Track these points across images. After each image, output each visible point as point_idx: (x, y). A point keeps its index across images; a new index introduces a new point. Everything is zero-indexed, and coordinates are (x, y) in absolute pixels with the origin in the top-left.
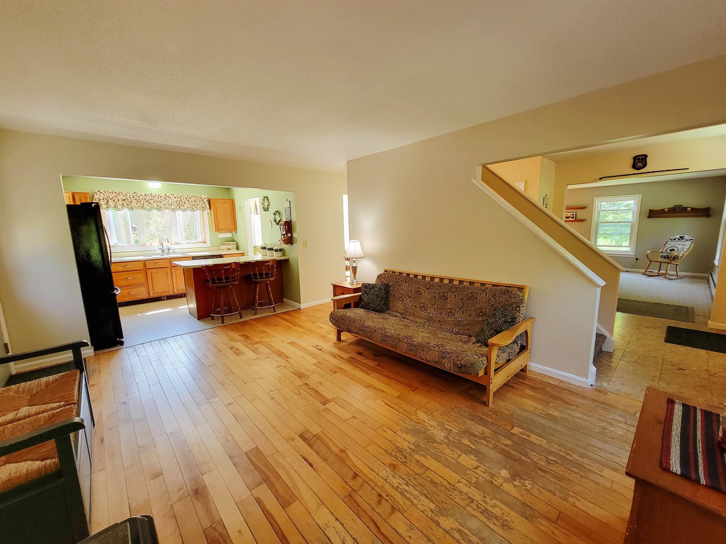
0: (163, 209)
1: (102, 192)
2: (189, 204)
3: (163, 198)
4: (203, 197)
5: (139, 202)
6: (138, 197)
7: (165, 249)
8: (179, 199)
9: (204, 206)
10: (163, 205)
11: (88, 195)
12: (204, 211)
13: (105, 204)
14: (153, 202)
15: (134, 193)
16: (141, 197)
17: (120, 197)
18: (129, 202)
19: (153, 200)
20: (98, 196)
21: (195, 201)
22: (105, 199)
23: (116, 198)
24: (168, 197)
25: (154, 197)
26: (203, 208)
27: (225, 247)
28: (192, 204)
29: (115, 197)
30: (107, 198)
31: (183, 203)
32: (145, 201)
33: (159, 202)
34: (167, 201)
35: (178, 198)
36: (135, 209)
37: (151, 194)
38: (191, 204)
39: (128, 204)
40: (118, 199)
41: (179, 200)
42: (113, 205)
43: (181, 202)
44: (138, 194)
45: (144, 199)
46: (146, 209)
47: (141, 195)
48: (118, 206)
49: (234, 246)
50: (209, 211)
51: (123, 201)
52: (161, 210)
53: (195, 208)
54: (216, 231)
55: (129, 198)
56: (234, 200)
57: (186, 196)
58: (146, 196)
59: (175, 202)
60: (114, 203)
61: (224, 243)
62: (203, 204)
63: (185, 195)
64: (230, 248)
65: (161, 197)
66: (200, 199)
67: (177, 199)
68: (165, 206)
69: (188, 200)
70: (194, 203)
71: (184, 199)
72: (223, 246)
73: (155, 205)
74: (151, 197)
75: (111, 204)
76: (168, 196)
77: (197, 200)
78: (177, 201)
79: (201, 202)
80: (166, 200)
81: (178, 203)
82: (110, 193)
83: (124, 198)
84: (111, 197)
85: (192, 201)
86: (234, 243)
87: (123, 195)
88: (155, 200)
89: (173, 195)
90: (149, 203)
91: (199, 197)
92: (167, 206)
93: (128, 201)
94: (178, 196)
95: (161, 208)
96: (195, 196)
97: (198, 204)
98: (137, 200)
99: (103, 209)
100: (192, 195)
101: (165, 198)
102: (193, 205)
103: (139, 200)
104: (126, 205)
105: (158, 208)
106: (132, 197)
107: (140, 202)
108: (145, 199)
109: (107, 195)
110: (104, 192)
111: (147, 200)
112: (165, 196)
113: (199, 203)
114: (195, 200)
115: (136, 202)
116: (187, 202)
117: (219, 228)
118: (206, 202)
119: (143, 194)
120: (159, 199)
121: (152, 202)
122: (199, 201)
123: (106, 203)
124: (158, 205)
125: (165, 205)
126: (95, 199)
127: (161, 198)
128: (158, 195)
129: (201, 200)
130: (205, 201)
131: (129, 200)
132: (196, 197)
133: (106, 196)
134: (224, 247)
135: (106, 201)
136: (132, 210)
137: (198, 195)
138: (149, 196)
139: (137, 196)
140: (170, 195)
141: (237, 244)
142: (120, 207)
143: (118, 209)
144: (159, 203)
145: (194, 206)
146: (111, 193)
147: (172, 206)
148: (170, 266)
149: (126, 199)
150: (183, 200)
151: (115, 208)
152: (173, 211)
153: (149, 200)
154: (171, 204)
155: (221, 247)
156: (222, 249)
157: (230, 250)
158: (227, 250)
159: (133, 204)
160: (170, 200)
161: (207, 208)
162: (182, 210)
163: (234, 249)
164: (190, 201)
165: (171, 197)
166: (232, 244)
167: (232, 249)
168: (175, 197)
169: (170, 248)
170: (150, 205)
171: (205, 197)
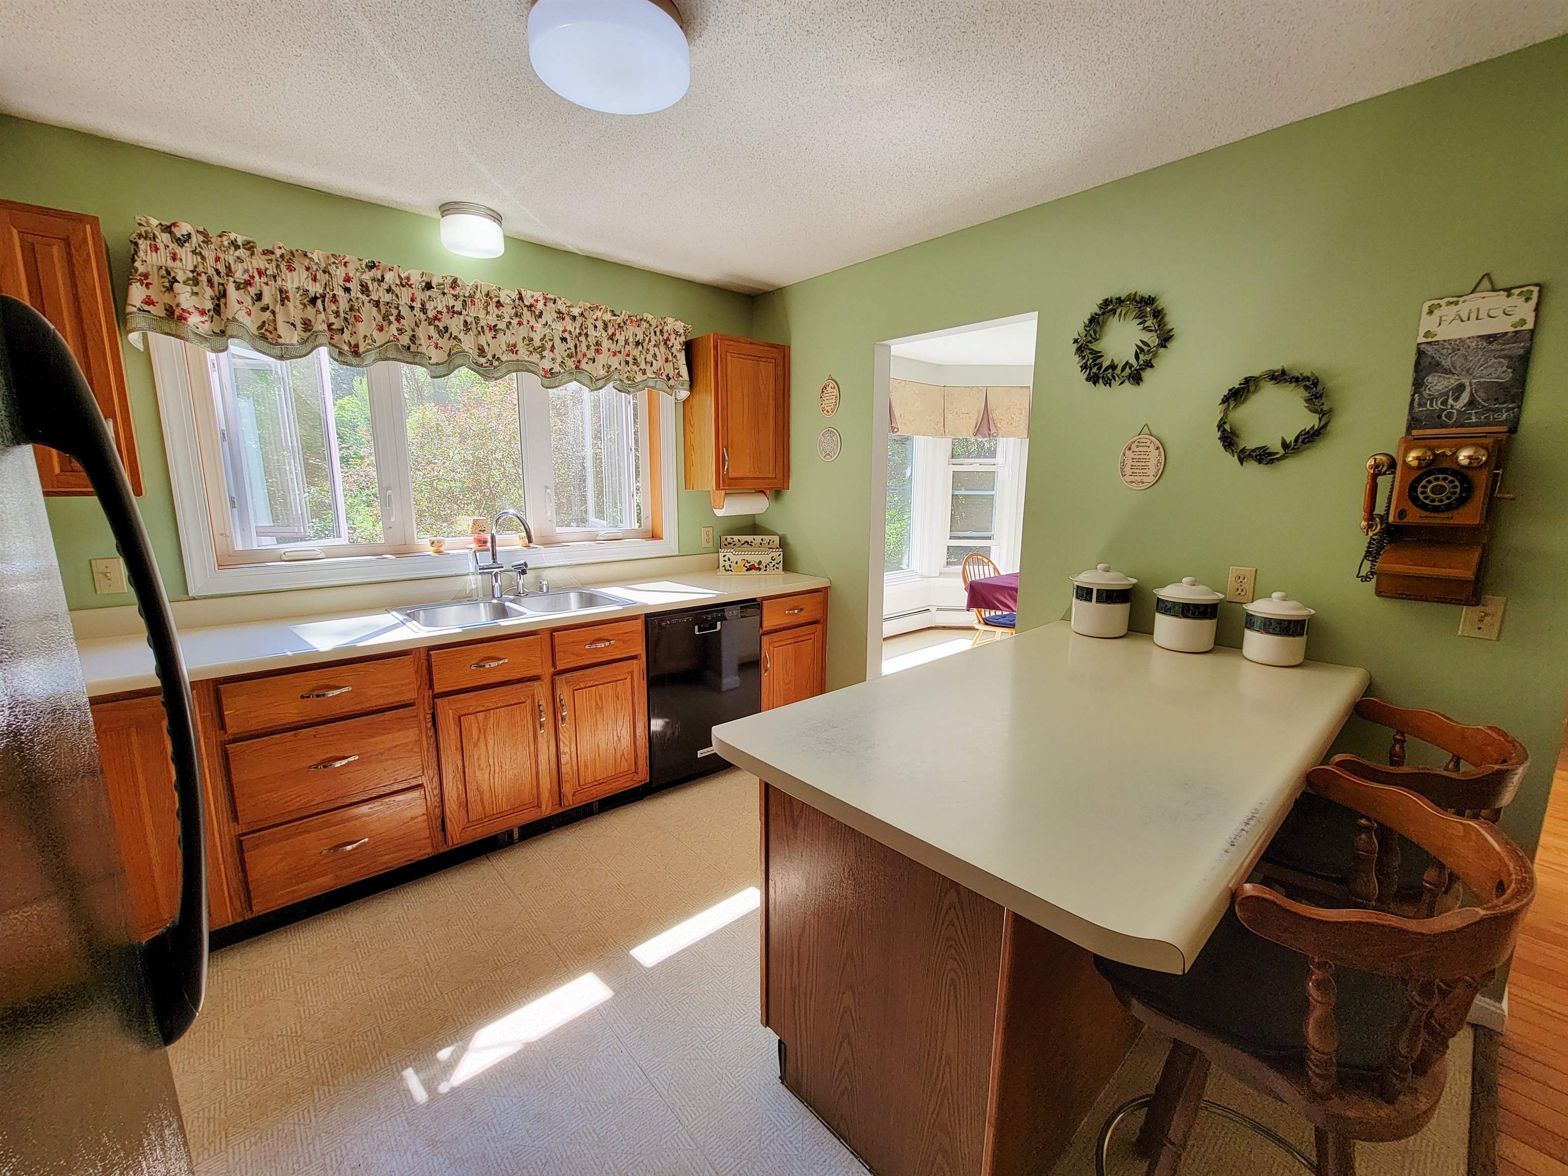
0: (503, 370)
1: (189, 235)
2: (613, 354)
3: (508, 311)
4: (671, 324)
5: (392, 318)
6: (389, 290)
7: (505, 567)
9: (671, 369)
10: (505, 348)
11: (88, 227)
13: (203, 313)
14: (462, 327)
15: (372, 266)
16: (405, 295)
17: (294, 281)
18: (342, 315)
19: (462, 317)
20: (161, 258)
21: (638, 343)
22: (204, 278)
23: (272, 283)
24: (530, 307)
25: (468, 301)
26: (670, 377)
27: (739, 558)
28: (628, 355)
29: (264, 279)
30: (216, 279)
31: (592, 348)
32: (423, 317)
33: (486, 329)
34: (523, 331)
35: (574, 318)
36: (370, 357)
37: (454, 284)
38: (623, 358)
39: (337, 323)
40: (281, 291)
41: (578, 331)
42: (250, 322)
43: (582, 338)
44: (389, 276)
45: (417, 305)
46: (424, 362)
47: (405, 283)
49: (775, 554)
50: (684, 394)
51: (310, 308)
52: (496, 375)
53: (638, 377)
54: (716, 488)
55: (340, 292)
56: (789, 347)
57: (605, 312)
58: (428, 293)
59: (557, 341)
60: (255, 309)
61: (729, 537)
62: (667, 361)
63: (603, 308)
64: (760, 563)
65: (499, 304)
66: (658, 333)
67: (568, 324)
68: (514, 357)
69: (614, 334)
70: (636, 352)
71: (595, 327)
72: (729, 555)
74: (450, 301)
75: (242, 317)
76: (531, 301)
77: (647, 339)
78: (566, 335)
79: (662, 348)
80: (520, 324)
81: (570, 344)
82: (237, 247)
83: (316, 289)
84: (240, 276)
85: (627, 342)
86: (766, 538)
87: (308, 269)
88: (469, 320)
89: (550, 304)
90: (439, 332)
91: (654, 324)
92: (522, 355)
93: (334, 308)
94: (576, 311)
95: (496, 363)
96: (639, 317)
97: (649, 358)
98: (382, 307)
99: (191, 336)
100: (629, 313)
101: (516, 315)
102: (631, 360)
103: (395, 312)
104: (325, 327)
106: (354, 286)
107: (397, 320)
108: (424, 310)
109: (217, 259)
110: (201, 238)
111: (431, 314)
112: (517, 302)
113: (652, 352)
114: (640, 337)
115: (379, 318)
116: (606, 344)
117: (728, 478)
118: (681, 351)
119: (416, 279)
120: (488, 313)
121: (455, 325)
122: (653, 343)
123: (209, 305)
124: (486, 348)
125: (513, 348)
126: (146, 276)
127: (497, 312)
128: (485, 293)
129: (661, 338)
130: (677, 346)
131: (343, 305)
132: (644, 324)
133: (210, 261)
134: (734, 558)
135: (209, 292)
136: (355, 361)
137: (650, 317)
138: (444, 294)
139: (385, 286)
140: (541, 298)
141: (785, 547)
142: (291, 337)
143: (277, 351)
144: (489, 335)
145: (635, 367)
146: (242, 252)
147: (542, 357)
148: (547, 671)
149: (323, 296)
150: (591, 332)
151: (262, 344)
152: (547, 382)
153: (440, 313)
154: (543, 348)
155: (724, 556)
156: (724, 566)
157: (760, 569)
158: (747, 570)
159: (362, 329)
160: (538, 326)
161: (681, 379)
162: (587, 382)
163: (776, 565)
164: (622, 339)
165: (541, 313)
166: (761, 544)
167: (766, 567)
168: (560, 315)
169: (526, 565)
170: (444, 342)
171: (680, 326)
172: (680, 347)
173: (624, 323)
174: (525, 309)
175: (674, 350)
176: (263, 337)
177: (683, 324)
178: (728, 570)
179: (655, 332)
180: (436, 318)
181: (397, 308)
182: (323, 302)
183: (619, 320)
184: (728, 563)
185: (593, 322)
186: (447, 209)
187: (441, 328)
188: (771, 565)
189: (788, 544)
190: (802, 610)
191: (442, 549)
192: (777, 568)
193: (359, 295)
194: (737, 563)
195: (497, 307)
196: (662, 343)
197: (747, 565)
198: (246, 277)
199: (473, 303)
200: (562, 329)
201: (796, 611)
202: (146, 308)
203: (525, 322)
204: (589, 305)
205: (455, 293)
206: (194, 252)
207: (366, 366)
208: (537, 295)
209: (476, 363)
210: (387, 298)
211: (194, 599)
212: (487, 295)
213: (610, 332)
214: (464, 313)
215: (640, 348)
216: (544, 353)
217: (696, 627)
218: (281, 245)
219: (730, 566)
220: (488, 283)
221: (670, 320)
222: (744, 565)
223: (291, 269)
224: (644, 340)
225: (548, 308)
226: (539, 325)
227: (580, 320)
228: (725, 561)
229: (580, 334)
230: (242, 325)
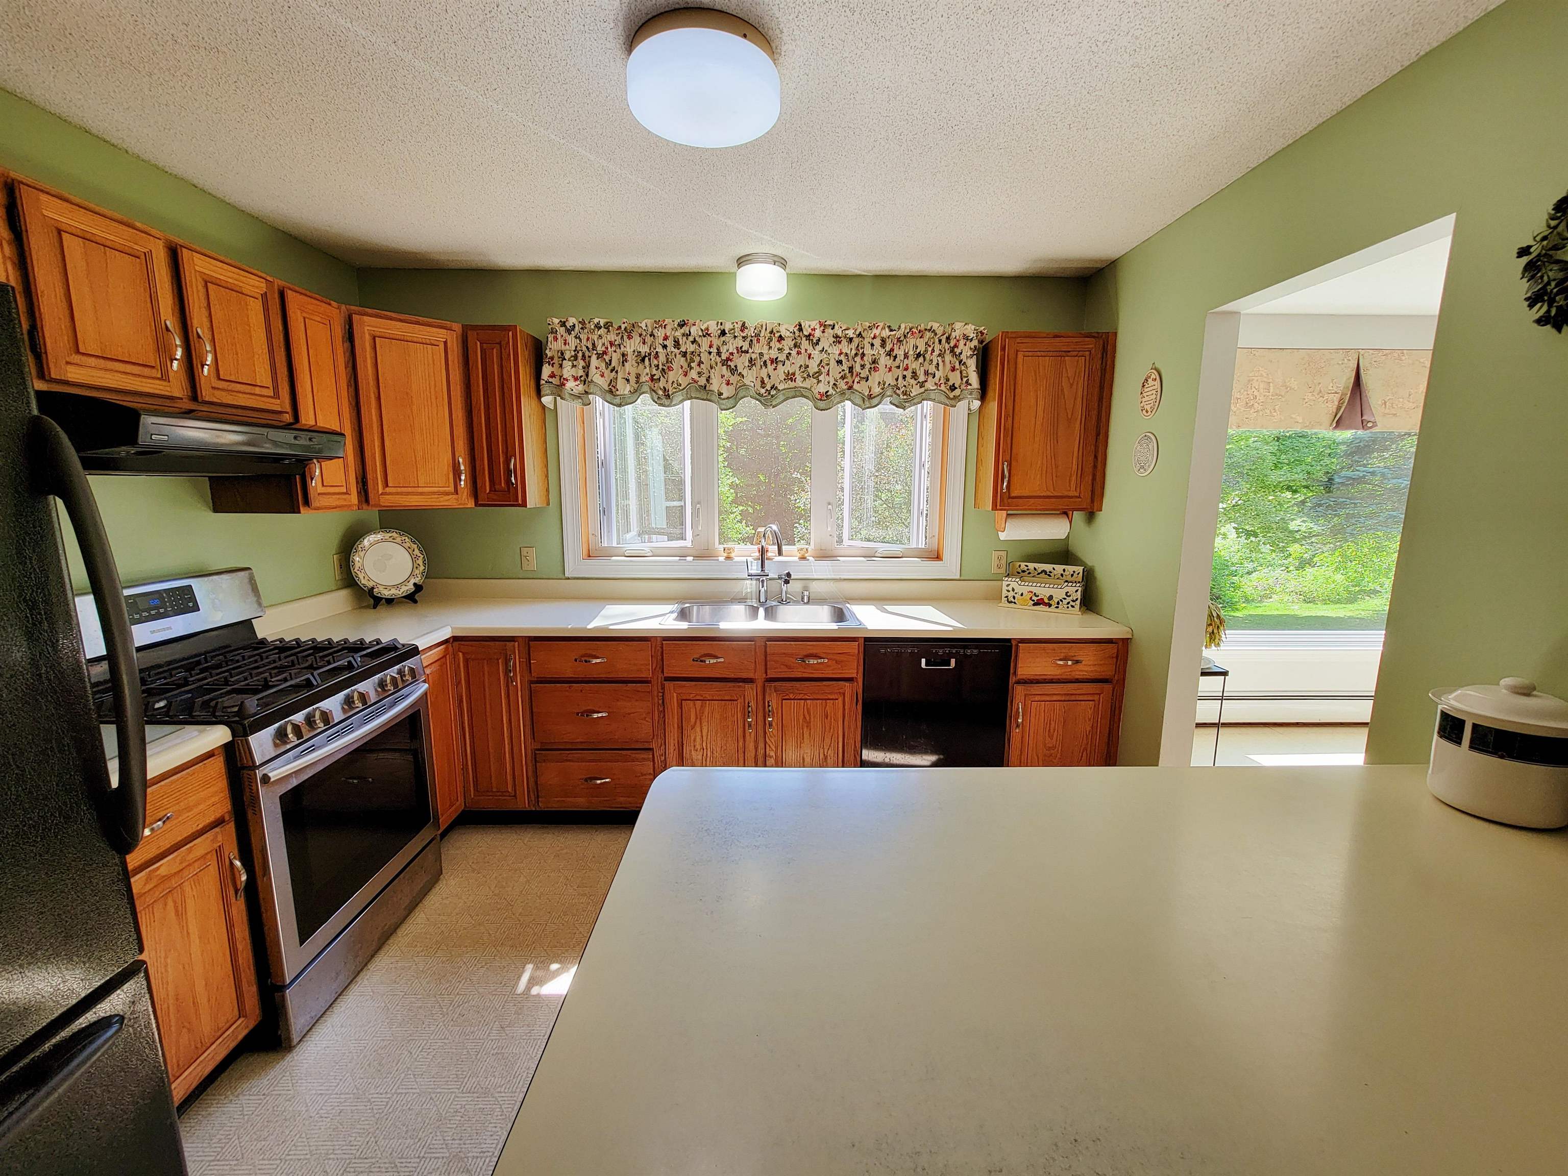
0: (781, 397)
1: (574, 326)
2: (890, 370)
3: (788, 343)
4: (960, 329)
5: (695, 364)
6: (694, 342)
7: (771, 576)
8: (854, 345)
9: (955, 378)
10: (782, 377)
12: (953, 402)
13: (576, 379)
14: (747, 364)
15: (682, 325)
16: (705, 343)
17: (632, 346)
18: (661, 367)
19: (748, 355)
20: (559, 345)
21: (919, 355)
22: (580, 355)
23: (618, 350)
24: (808, 337)
25: (755, 341)
26: (953, 388)
27: (1025, 589)
28: (906, 369)
29: (614, 348)
30: (587, 354)
31: (868, 366)
32: (719, 359)
33: (769, 363)
34: (801, 360)
35: (851, 340)
36: (676, 399)
37: (744, 327)
38: (900, 372)
39: (658, 374)
40: (623, 355)
41: (854, 352)
42: (603, 382)
43: (858, 359)
44: (694, 330)
45: (714, 350)
46: (715, 397)
47: (706, 334)
48: (618, 387)
49: (1071, 590)
50: (977, 404)
51: (640, 365)
52: (774, 403)
53: (915, 391)
54: (995, 508)
55: (660, 349)
56: (1115, 334)
57: (883, 328)
58: (723, 339)
59: (833, 363)
60: (607, 372)
61: (1023, 564)
62: (953, 369)
63: (881, 324)
64: (1051, 598)
65: (781, 338)
66: (944, 341)
67: (845, 347)
68: (792, 384)
69: (892, 350)
70: (914, 365)
71: (872, 345)
72: (1014, 585)
73: (750, 377)
74: (739, 342)
75: (597, 379)
76: (810, 330)
77: (930, 349)
78: (842, 358)
79: (948, 357)
80: (799, 353)
81: (845, 367)
82: (600, 328)
83: (644, 349)
84: (600, 349)
85: (906, 356)
86: (1070, 569)
87: (640, 335)
88: (754, 356)
89: (829, 331)
90: (731, 370)
91: (939, 332)
92: (799, 382)
93: (656, 362)
94: (850, 333)
95: (773, 392)
96: (922, 327)
97: (932, 369)
98: (688, 356)
99: (567, 396)
100: (911, 325)
101: (795, 346)
102: (909, 374)
103: (697, 359)
104: (647, 378)
105: (763, 391)
106: (670, 343)
107: (699, 365)
108: (719, 353)
109: (588, 339)
110: (581, 326)
111: (724, 357)
112: (797, 333)
113: (935, 363)
114: (922, 348)
115: (685, 365)
116: (884, 361)
117: (1013, 495)
118: (971, 356)
119: (714, 329)
120: (770, 348)
121: (741, 362)
122: (937, 352)
123: (580, 373)
124: (766, 380)
125: (790, 377)
126: (552, 358)
127: (778, 345)
128: (768, 331)
129: (947, 346)
130: (967, 352)
131: (662, 358)
132: (928, 335)
134: (1019, 589)
135: (582, 363)
136: (667, 402)
137: (935, 326)
138: (735, 337)
140: (818, 326)
141: (1089, 581)
142: (624, 389)
143: (617, 401)
144: (770, 367)
145: (913, 382)
146: (602, 331)
147: (819, 381)
148: (760, 676)
149: (650, 354)
150: (868, 351)
151: (609, 397)
152: (822, 404)
153: (732, 354)
154: (819, 373)
155: (1008, 585)
156: (1007, 597)
157: (1050, 605)
158: (1034, 605)
159: (671, 375)
160: (815, 353)
161: (969, 387)
162: (860, 401)
163: (1072, 603)
164: (900, 353)
165: (819, 340)
166: (1062, 575)
167: (1058, 603)
168: (837, 339)
169: (789, 575)
170: (734, 379)
171: (970, 330)
172: (970, 353)
173: (905, 336)
174: (804, 339)
175: (963, 357)
176: (611, 391)
177: (973, 327)
178: (1011, 602)
179: (940, 341)
180: (728, 359)
181: (699, 355)
182: (649, 359)
183: (899, 334)
184: (1011, 594)
185: (870, 340)
186: (741, 261)
187: (733, 367)
188: (1065, 602)
189: (1095, 578)
190: (1077, 662)
191: (732, 555)
192: (1073, 606)
193: (673, 349)
194: (1022, 595)
195: (779, 341)
196: (948, 352)
197: (1035, 598)
198: (603, 349)
199: (758, 341)
200: (838, 352)
201: (1070, 663)
202: (551, 380)
203: (803, 351)
204: (868, 324)
205: (744, 335)
206: (576, 337)
207: (675, 405)
208: (814, 324)
209: (759, 394)
210: (692, 348)
211: (568, 579)
212: (771, 332)
213: (888, 349)
214: (750, 351)
215: (921, 359)
216: (821, 378)
217: (923, 661)
218: (625, 320)
219: (1014, 598)
220: (770, 320)
221: (958, 325)
222: (1031, 598)
223: (630, 337)
224: (926, 351)
225: (826, 334)
226: (817, 352)
227: (856, 341)
228: (1008, 591)
229: (856, 355)
230: (596, 385)
